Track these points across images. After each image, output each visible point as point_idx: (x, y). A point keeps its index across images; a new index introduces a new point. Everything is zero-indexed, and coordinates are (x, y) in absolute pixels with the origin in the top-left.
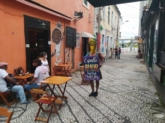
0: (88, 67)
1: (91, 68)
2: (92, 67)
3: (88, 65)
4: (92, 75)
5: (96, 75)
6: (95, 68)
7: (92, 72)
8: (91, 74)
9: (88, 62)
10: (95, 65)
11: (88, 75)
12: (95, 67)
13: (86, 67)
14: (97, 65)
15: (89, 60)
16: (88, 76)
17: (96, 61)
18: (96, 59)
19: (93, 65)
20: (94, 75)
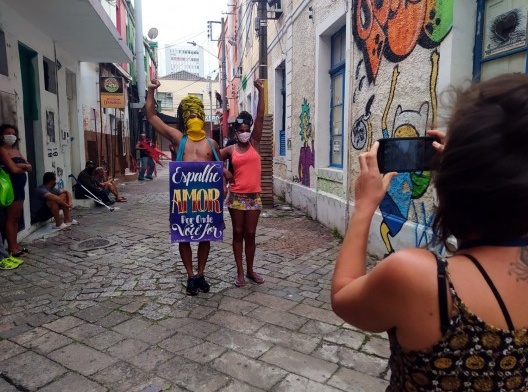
0: (185, 199)
1: (194, 202)
2: (199, 198)
3: (185, 192)
4: (196, 225)
5: (211, 225)
6: (210, 202)
7: (198, 213)
8: (194, 222)
9: (187, 181)
10: (210, 191)
11: (183, 227)
12: (211, 198)
13: (179, 199)
14: (217, 192)
15: (189, 174)
16: (183, 230)
17: (214, 178)
18: (213, 171)
19: (202, 193)
20: (204, 225)
